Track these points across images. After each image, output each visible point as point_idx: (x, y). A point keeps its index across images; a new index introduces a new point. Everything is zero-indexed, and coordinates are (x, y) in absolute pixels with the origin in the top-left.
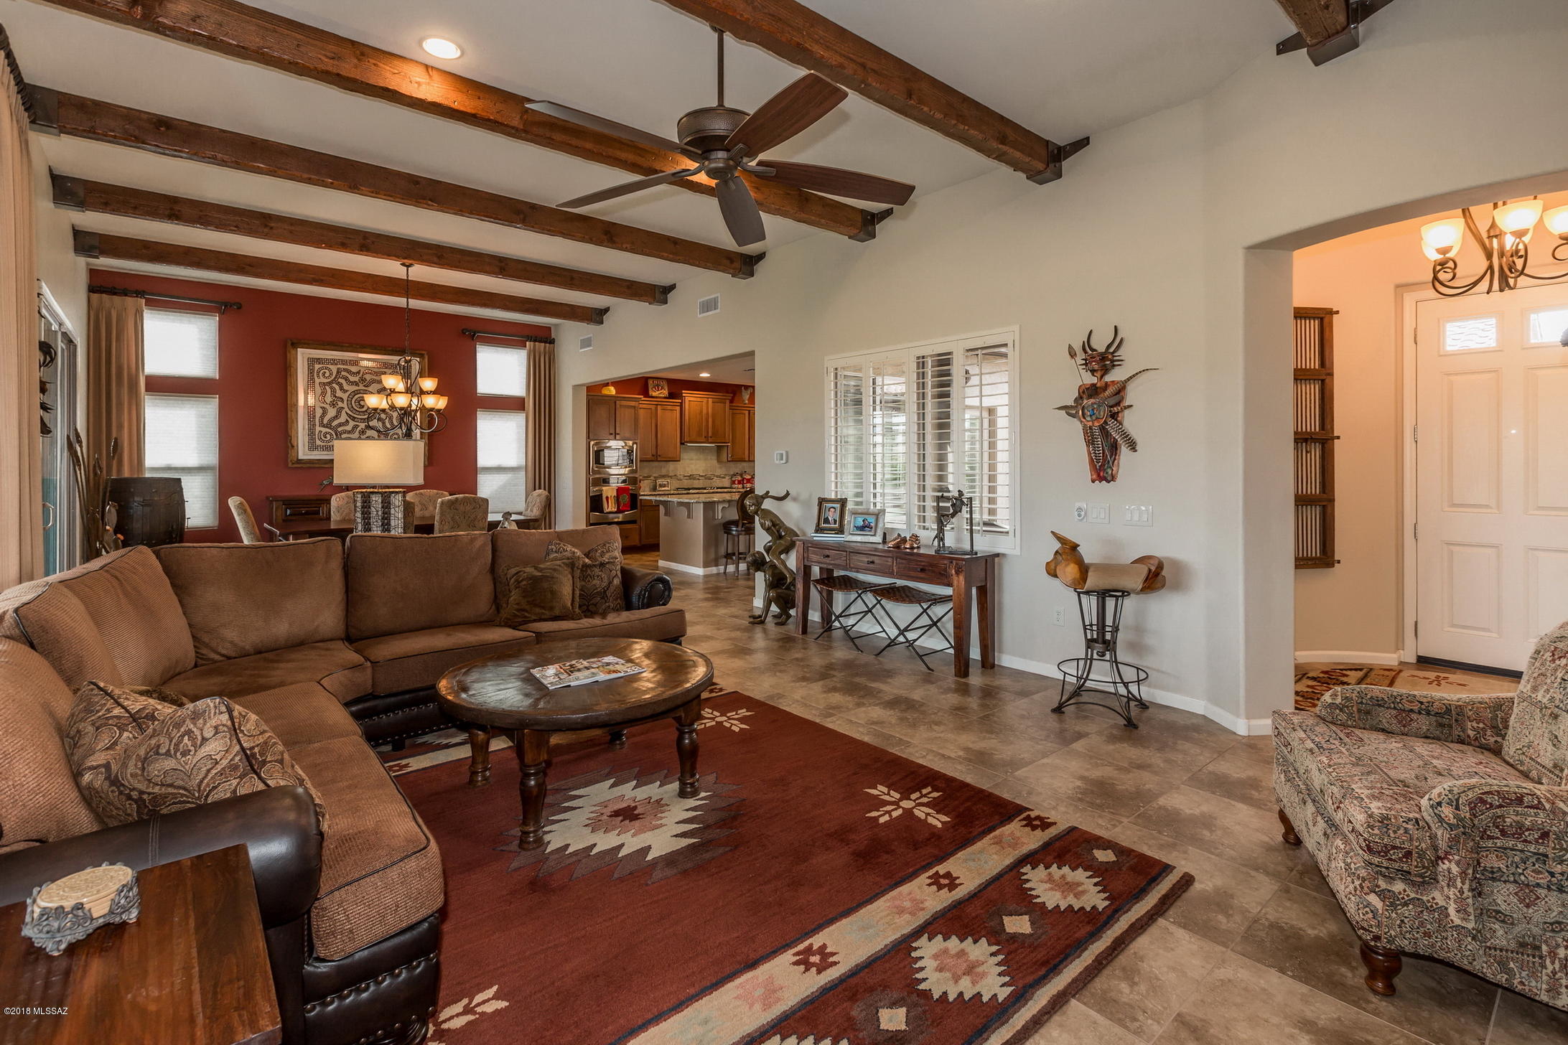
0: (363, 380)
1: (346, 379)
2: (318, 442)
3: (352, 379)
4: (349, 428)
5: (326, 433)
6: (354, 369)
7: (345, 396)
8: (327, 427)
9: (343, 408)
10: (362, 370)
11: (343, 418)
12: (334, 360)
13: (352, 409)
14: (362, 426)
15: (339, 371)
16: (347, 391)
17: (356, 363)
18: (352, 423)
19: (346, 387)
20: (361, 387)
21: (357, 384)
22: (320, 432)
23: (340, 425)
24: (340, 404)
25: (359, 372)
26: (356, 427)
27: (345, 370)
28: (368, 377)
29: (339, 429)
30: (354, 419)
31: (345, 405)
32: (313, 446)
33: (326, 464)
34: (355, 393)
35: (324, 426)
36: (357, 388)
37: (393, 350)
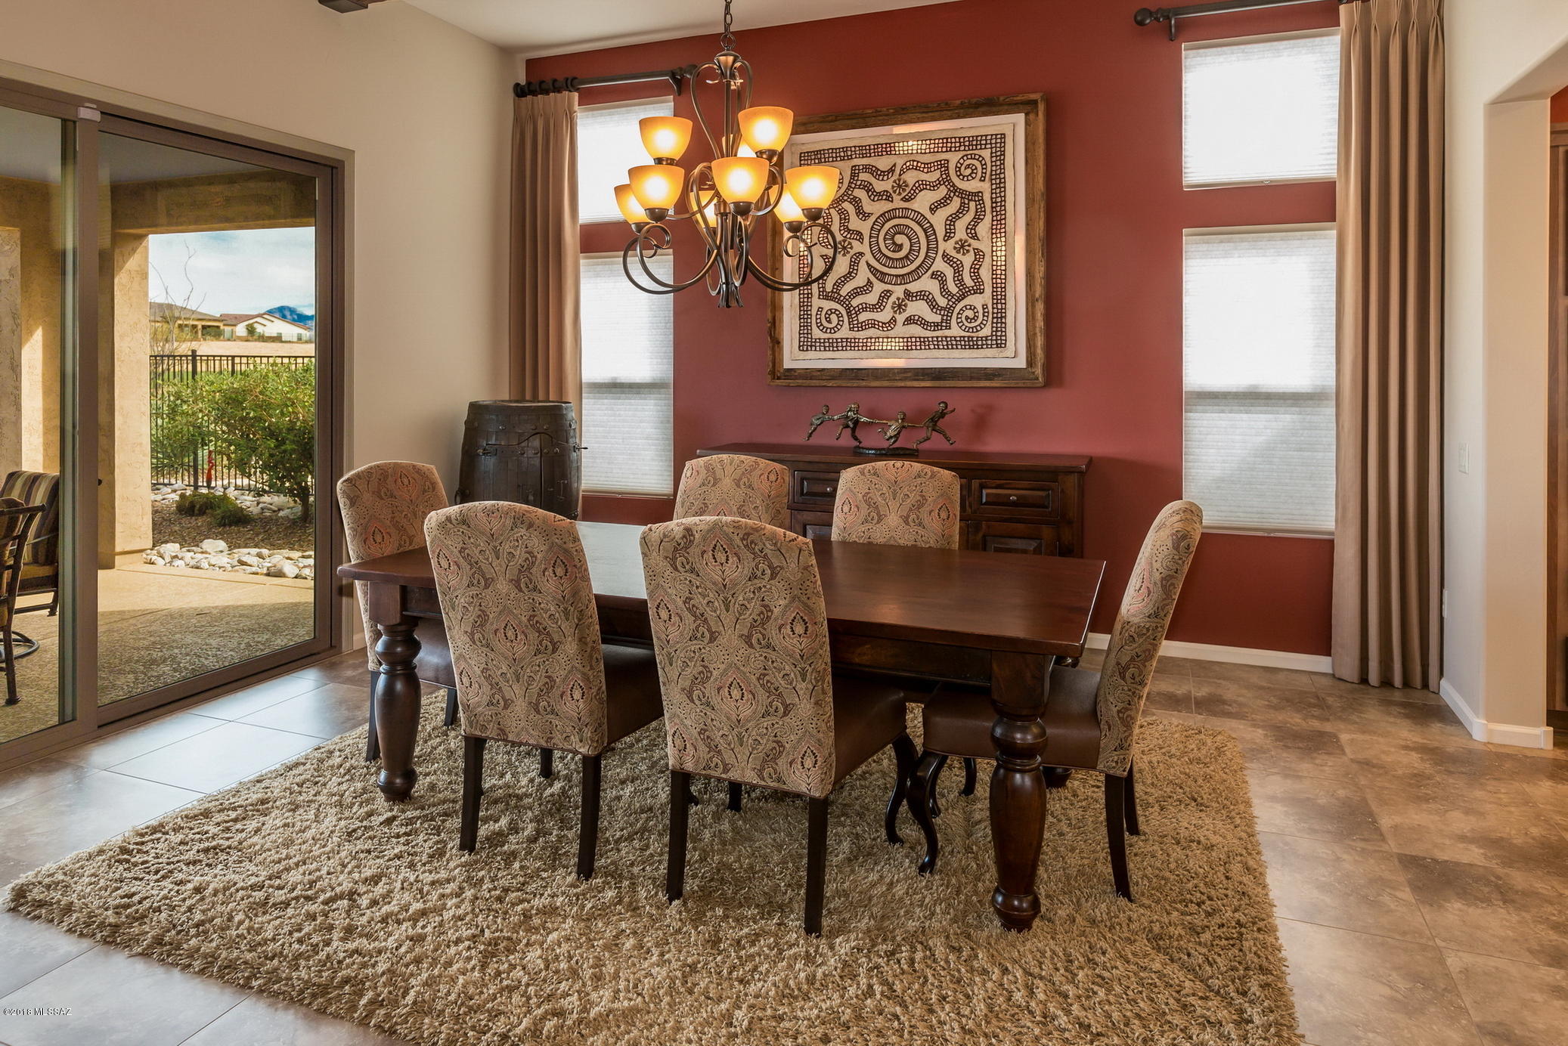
0: (900, 186)
1: (868, 188)
2: (817, 333)
3: (879, 186)
4: (872, 298)
5: (831, 311)
6: (883, 163)
7: (865, 227)
8: (832, 299)
9: (861, 254)
10: (900, 162)
11: (863, 276)
12: (845, 149)
13: (877, 254)
14: (898, 291)
15: (855, 172)
16: (870, 215)
17: (886, 149)
18: (879, 287)
19: (868, 206)
20: (898, 203)
21: (889, 198)
22: (820, 309)
23: (857, 292)
24: (857, 247)
25: (892, 170)
26: (886, 295)
27: (867, 168)
28: (911, 178)
29: (855, 302)
30: (882, 277)
31: (865, 248)
32: (806, 344)
33: (833, 378)
34: (886, 216)
35: (827, 297)
36: (888, 206)
37: (962, 106)
